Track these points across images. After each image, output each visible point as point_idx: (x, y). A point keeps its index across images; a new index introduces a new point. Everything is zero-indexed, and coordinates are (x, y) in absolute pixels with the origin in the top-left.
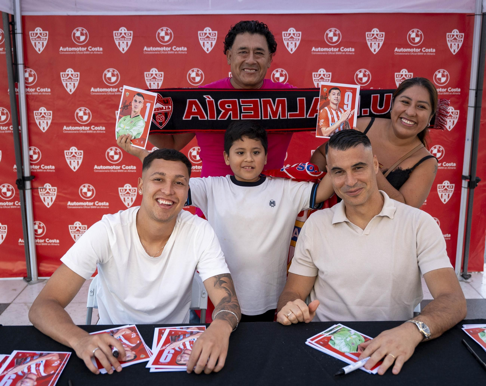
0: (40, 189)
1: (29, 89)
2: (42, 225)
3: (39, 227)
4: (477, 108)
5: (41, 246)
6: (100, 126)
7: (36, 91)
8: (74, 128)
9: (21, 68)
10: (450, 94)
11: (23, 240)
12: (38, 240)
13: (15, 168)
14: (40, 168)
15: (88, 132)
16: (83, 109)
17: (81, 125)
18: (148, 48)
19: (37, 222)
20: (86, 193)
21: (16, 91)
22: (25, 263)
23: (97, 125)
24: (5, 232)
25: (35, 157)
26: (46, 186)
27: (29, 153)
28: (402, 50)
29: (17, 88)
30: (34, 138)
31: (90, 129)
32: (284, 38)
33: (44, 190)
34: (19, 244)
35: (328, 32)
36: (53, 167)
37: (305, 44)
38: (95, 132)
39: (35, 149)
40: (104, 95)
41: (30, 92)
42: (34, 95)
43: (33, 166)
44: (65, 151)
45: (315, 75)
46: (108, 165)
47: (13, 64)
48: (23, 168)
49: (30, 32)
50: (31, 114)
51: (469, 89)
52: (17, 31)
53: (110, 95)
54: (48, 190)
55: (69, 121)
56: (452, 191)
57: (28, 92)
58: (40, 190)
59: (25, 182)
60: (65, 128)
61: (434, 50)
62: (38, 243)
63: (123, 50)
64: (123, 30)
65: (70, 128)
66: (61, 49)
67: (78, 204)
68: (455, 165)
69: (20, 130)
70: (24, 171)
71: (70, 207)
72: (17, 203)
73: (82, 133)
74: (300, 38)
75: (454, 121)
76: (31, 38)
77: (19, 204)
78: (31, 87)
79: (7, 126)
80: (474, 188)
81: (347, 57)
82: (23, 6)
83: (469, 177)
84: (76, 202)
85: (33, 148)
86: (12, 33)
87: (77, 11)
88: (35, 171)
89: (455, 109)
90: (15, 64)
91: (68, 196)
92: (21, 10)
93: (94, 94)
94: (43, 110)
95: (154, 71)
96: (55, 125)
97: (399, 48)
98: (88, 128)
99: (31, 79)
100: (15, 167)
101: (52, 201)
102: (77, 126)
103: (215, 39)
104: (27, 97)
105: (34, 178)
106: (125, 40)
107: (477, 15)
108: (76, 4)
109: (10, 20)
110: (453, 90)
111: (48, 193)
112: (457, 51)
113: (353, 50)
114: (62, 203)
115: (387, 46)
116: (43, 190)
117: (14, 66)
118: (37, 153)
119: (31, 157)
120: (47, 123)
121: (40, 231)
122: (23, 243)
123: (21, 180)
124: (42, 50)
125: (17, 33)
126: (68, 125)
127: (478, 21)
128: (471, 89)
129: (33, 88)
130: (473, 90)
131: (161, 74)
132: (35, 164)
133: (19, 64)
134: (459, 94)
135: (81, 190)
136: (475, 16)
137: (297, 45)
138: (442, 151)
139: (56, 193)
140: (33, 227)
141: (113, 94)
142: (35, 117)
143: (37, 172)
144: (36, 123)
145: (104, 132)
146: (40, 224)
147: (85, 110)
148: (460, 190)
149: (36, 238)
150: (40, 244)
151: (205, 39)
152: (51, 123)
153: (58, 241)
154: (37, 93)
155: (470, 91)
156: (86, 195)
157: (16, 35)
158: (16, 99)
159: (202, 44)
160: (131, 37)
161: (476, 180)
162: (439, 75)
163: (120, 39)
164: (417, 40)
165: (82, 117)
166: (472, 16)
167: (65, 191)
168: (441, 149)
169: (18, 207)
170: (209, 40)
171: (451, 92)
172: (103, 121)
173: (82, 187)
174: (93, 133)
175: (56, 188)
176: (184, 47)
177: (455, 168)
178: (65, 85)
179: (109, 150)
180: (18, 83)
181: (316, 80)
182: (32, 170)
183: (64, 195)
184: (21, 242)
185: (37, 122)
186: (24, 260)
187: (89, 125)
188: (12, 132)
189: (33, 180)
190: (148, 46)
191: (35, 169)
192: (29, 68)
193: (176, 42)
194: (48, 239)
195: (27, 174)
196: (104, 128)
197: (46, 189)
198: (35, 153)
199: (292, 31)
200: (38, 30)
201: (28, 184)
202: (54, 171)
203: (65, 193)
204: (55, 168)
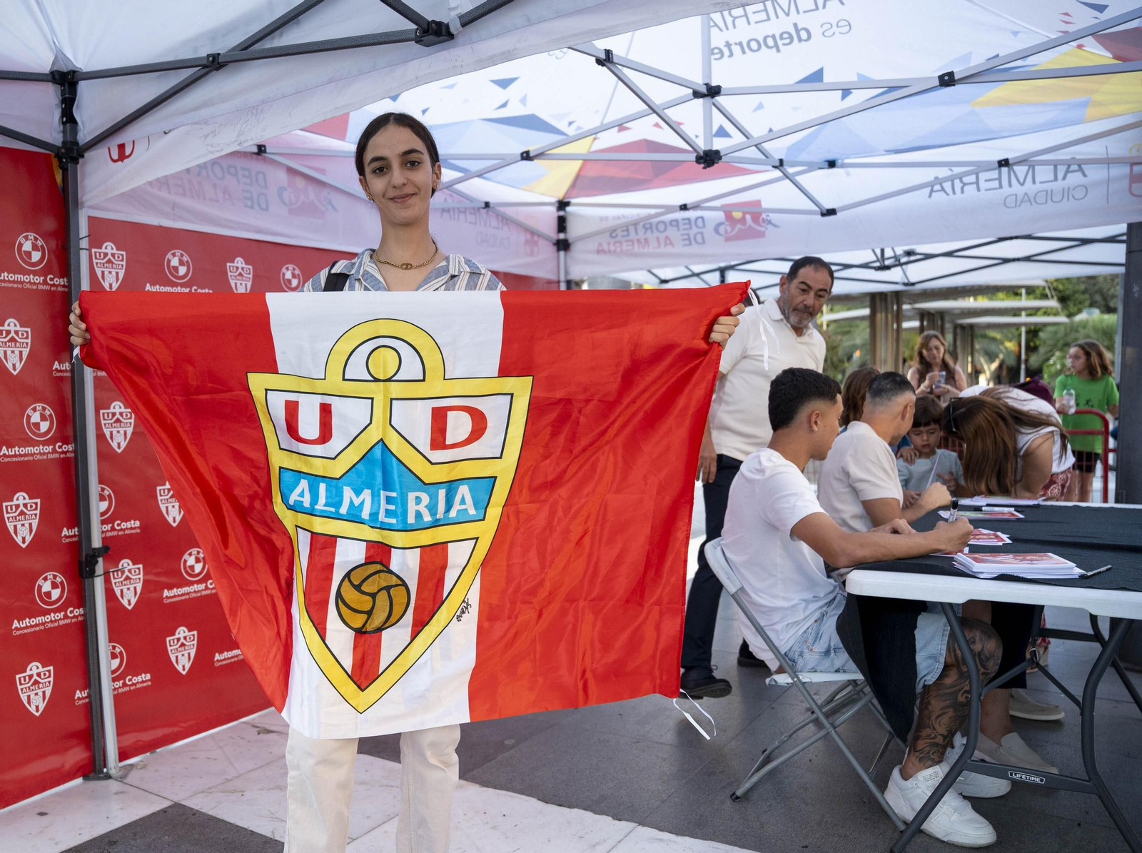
0: (113, 572)
2: (119, 649)
3: (114, 656)
13: (66, 536)
14: (113, 529)
20: (192, 568)
24: (49, 683)
25: (104, 505)
26: (123, 566)
33: (120, 573)
36: (138, 524)
39: (103, 489)
44: (157, 488)
49: (95, 250)
54: (128, 573)
58: (114, 575)
59: (97, 559)
66: (148, 286)
70: (91, 538)
76: (95, 261)
79: (51, 445)
87: (174, 220)
91: (163, 579)
94: (118, 406)
96: (142, 436)
100: (64, 532)
101: (136, 594)
106: (242, 280)
108: (173, 209)
111: (128, 578)
114: (154, 595)
116: (118, 575)
118: (107, 497)
120: (125, 433)
121: (116, 664)
124: (115, 286)
125: (81, 249)
135: (186, 562)
139: (141, 576)
142: (103, 421)
144: (104, 436)
146: (114, 647)
152: (133, 433)
153: (148, 676)
156: (194, 571)
160: (251, 276)
163: (236, 277)
167: (160, 570)
169: (73, 621)
173: (186, 556)
175: (142, 566)
183: (157, 579)
184: (79, 699)
185: (108, 431)
195: (97, 543)
197: (123, 572)
198: (102, 498)
200: (109, 247)
201: (99, 564)
202: (139, 531)
203: (157, 574)
204: (140, 524)
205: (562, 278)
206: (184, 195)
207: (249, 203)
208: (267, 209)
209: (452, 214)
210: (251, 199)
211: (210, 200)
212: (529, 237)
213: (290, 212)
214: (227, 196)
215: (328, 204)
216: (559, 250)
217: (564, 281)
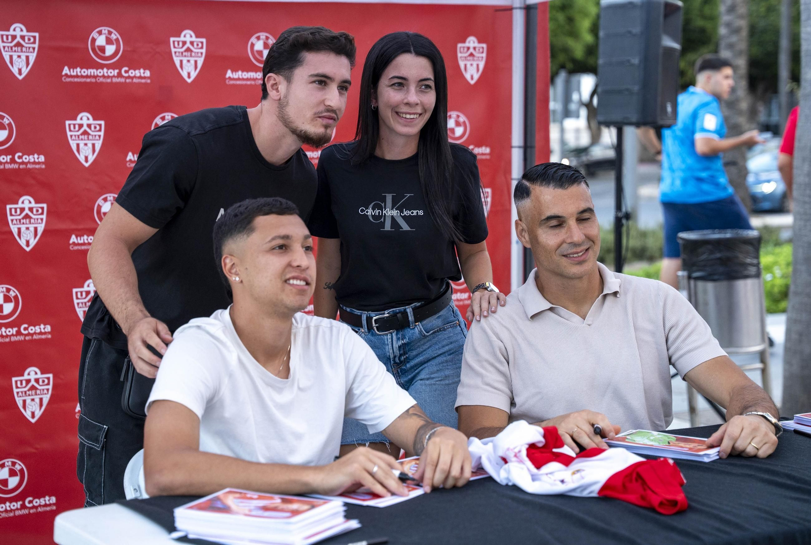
32: (173, 50)
35: (253, 39)
37: (215, 63)
51: (511, 147)
74: (204, 51)
103: (34, 49)
107: (516, 8)
110: (477, 151)
112: (476, 77)
127: (519, 20)
128: (515, 147)
130: (518, 147)
134: (488, 157)
136: (513, 11)
137: (200, 65)
151: (14, 49)
155: (513, 149)
159: (7, 60)
162: (451, 124)
166: (509, 9)
199: (188, 35)
205: (519, 2)
217: (520, 8)
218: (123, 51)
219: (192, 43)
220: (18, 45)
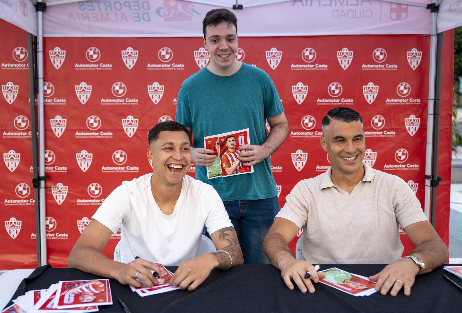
0: (53, 187)
1: (47, 100)
2: (53, 220)
3: (51, 223)
4: (436, 116)
5: (52, 240)
6: (108, 132)
7: (53, 102)
8: (85, 134)
9: (41, 81)
10: (412, 104)
11: (35, 235)
12: (49, 235)
13: (32, 170)
14: (54, 169)
15: (97, 137)
16: (94, 117)
17: (92, 131)
18: (151, 65)
19: (49, 218)
20: (93, 192)
21: (36, 102)
22: (36, 255)
23: (105, 131)
24: (19, 227)
25: (50, 159)
26: (58, 185)
27: (44, 156)
28: (368, 66)
29: (37, 99)
30: (50, 143)
31: (99, 135)
32: (267, 56)
33: (56, 189)
34: (32, 238)
35: (304, 51)
36: (66, 168)
37: (285, 62)
38: (103, 137)
39: (50, 152)
40: (113, 105)
41: (48, 102)
42: (51, 105)
43: (48, 167)
44: (77, 154)
45: (294, 88)
46: (114, 167)
47: (34, 78)
48: (39, 169)
49: (50, 51)
50: (47, 122)
51: (428, 99)
52: (38, 50)
53: (117, 105)
54: (60, 189)
55: (82, 128)
56: (416, 189)
57: (46, 102)
58: (53, 189)
59: (40, 181)
60: (77, 133)
61: (396, 66)
62: (48, 237)
63: (130, 66)
64: (130, 50)
65: (82, 134)
66: (76, 65)
67: (86, 201)
68: (418, 166)
69: (37, 136)
70: (40, 172)
71: (79, 204)
72: (32, 201)
73: (92, 138)
74: (281, 56)
75: (415, 128)
76: (50, 56)
77: (34, 201)
78: (48, 98)
79: (26, 132)
80: (436, 186)
81: (321, 72)
82: (45, 29)
83: (432, 177)
84: (85, 199)
85: (48, 151)
86: (35, 52)
87: (91, 33)
88: (49, 172)
89: (417, 117)
90: (36, 78)
91: (77, 194)
92: (43, 32)
93: (104, 104)
94: (58, 118)
95: (156, 84)
96: (69, 131)
97: (366, 64)
98: (98, 134)
99: (49, 91)
100: (32, 168)
101: (63, 198)
102: (88, 132)
103: (208, 57)
104: (45, 106)
105: (47, 178)
106: (131, 58)
107: (432, 35)
108: (90, 28)
109: (34, 41)
110: (414, 100)
111: (60, 191)
112: (416, 67)
113: (326, 66)
114: (72, 201)
115: (356, 63)
116: (55, 189)
117: (35, 79)
118: (52, 156)
119: (46, 159)
120: (62, 129)
121: (51, 226)
122: (35, 237)
123: (37, 179)
124: (60, 66)
125: (38, 52)
126: (80, 131)
127: (434, 41)
129: (50, 99)
130: (432, 99)
131: (162, 87)
132: (49, 166)
133: (39, 78)
134: (420, 103)
135: (90, 188)
136: (431, 36)
137: (279, 62)
138: (406, 154)
139: (67, 191)
140: (46, 223)
141: (120, 104)
142: (51, 124)
143: (51, 173)
144: (51, 130)
145: (112, 137)
146: (51, 219)
147: (96, 118)
148: (424, 189)
149: (47, 233)
150: (50, 238)
151: (200, 58)
152: (66, 129)
153: (67, 235)
154: (54, 104)
155: (429, 100)
156: (94, 193)
157: (38, 53)
158: (36, 108)
159: (197, 62)
160: (137, 56)
161: (438, 179)
162: (402, 88)
163: (127, 57)
164: (381, 57)
165: (92, 124)
166: (428, 36)
167: (76, 190)
168: (405, 152)
169: (32, 204)
170: (203, 58)
171: (412, 102)
172: (111, 128)
173: (90, 186)
174: (102, 138)
175: (67, 187)
176: (182, 64)
177: (418, 169)
178: (78, 96)
179: (115, 153)
180: (38, 95)
181: (295, 92)
182: (47, 171)
183: (74, 194)
184: (33, 237)
185: (53, 128)
186: (35, 253)
187: (99, 131)
188: (31, 137)
189: (48, 179)
190: (151, 64)
191: (49, 170)
192: (47, 81)
193: (175, 60)
194: (58, 233)
195: (42, 174)
196: (111, 134)
197: (58, 188)
198: (49, 156)
199: (274, 50)
200: (57, 49)
201: (43, 183)
202: (66, 172)
203: (75, 192)
204: (67, 169)
205: (434, 32)
206: (98, 21)
207: (138, 19)
208: (149, 20)
209: (304, 2)
210: (139, 17)
211: (113, 21)
212: (394, 6)
213: (166, 20)
214: (124, 17)
215: (193, 12)
216: (432, 12)
217: (434, 35)
218: (245, 57)
219: (275, 53)
220: (202, 56)
